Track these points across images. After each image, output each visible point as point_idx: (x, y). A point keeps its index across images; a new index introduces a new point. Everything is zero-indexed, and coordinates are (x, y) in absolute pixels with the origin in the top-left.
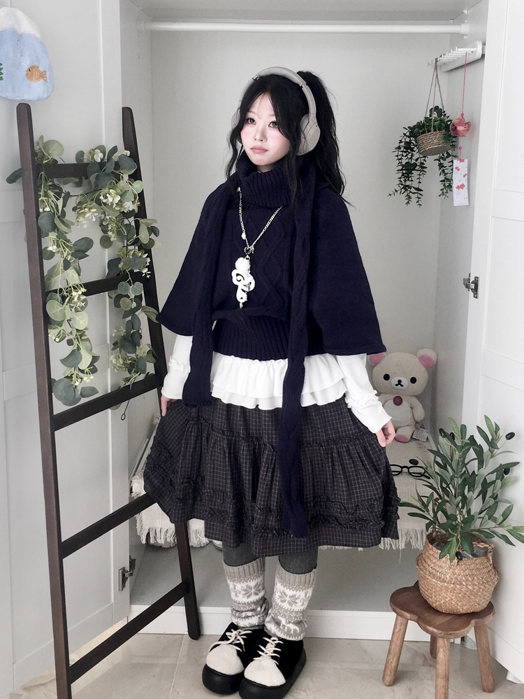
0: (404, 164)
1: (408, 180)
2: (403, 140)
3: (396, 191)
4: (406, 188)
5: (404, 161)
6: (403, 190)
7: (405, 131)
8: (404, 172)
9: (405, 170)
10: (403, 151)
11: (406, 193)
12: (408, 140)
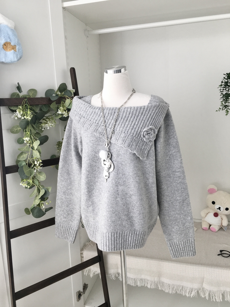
0: (224, 94)
1: (227, 102)
2: (224, 81)
3: (220, 108)
4: (226, 106)
5: (224, 93)
6: (224, 108)
7: (225, 76)
8: (225, 98)
9: (225, 97)
10: (223, 87)
11: (225, 110)
12: (226, 81)
